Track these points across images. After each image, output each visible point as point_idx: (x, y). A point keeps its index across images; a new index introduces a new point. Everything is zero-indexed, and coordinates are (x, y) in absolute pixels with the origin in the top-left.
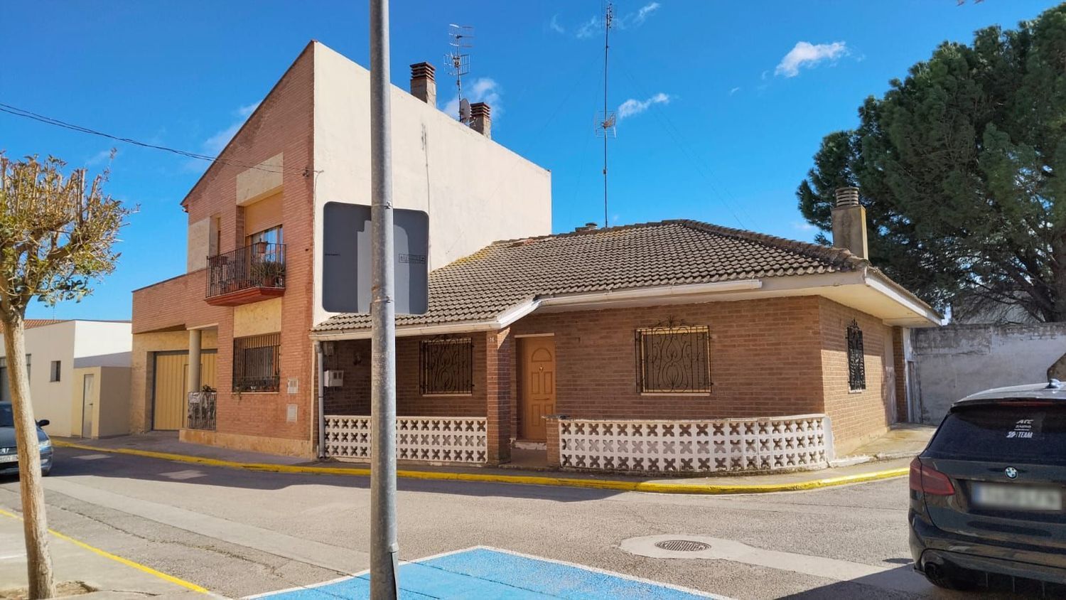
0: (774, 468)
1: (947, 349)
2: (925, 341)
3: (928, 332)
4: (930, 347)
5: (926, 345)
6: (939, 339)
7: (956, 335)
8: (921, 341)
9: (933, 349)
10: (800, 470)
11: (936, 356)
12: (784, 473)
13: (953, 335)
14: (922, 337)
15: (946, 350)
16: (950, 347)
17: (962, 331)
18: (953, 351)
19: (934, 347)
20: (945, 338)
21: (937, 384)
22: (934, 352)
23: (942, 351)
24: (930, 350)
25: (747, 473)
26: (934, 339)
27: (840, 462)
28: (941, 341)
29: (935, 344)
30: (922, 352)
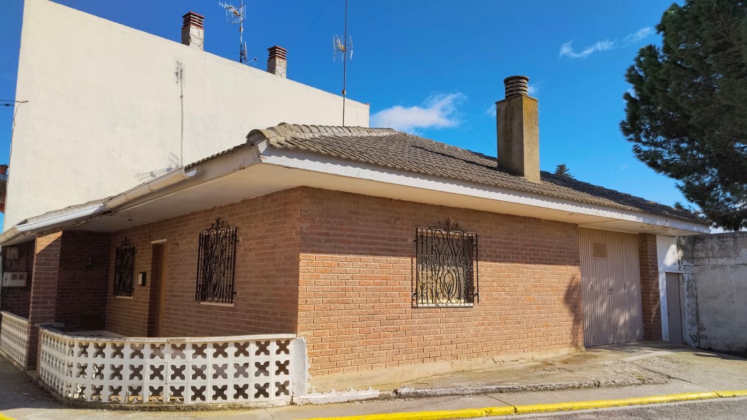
0: (188, 401)
1: (725, 259)
2: (702, 251)
3: (705, 240)
4: (708, 257)
5: (703, 255)
6: (717, 248)
7: (735, 242)
8: (698, 251)
9: (711, 259)
10: (233, 407)
11: (714, 267)
12: (203, 410)
13: (731, 243)
14: (699, 246)
15: (724, 261)
16: (729, 257)
17: (741, 238)
18: (732, 262)
19: (712, 258)
20: (724, 247)
21: (715, 298)
22: (712, 263)
23: (720, 261)
24: (707, 260)
25: (146, 407)
26: (712, 249)
27: (316, 397)
28: (718, 251)
29: (712, 254)
30: (699, 263)
